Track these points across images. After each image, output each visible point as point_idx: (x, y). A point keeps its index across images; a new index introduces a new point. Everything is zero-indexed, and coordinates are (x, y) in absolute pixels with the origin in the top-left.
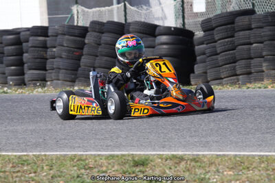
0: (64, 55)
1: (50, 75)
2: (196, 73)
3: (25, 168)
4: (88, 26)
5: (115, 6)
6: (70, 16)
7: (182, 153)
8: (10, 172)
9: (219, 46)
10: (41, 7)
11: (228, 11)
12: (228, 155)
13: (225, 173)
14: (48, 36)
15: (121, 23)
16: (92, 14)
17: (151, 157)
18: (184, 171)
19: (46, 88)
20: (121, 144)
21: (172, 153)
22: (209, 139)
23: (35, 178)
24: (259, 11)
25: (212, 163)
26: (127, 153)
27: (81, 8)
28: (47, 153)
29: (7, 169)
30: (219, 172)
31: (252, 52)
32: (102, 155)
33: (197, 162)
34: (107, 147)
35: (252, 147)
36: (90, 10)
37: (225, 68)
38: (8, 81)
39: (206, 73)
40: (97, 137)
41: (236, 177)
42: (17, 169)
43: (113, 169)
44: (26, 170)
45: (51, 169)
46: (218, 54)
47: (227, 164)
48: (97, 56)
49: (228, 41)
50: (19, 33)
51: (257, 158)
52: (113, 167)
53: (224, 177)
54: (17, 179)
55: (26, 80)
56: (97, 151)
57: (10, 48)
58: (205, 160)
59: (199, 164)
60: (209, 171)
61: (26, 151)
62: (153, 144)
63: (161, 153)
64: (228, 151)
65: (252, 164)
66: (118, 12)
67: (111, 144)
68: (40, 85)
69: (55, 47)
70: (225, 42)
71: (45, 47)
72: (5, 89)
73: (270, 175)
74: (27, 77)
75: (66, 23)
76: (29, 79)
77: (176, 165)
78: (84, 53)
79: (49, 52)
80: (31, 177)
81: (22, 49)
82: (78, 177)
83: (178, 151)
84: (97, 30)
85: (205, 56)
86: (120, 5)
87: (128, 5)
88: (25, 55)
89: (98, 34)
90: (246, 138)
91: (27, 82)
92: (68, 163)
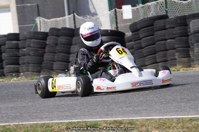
0: (32, 53)
1: (22, 68)
4: (48, 31)
5: (67, 17)
6: (34, 25)
7: (121, 119)
9: (143, 42)
10: (13, 19)
11: (149, 16)
12: (154, 119)
13: (153, 131)
14: (19, 40)
15: (72, 29)
16: (50, 23)
17: (99, 123)
19: (20, 78)
20: (77, 115)
21: (114, 119)
22: (140, 108)
24: (171, 16)
25: (143, 125)
26: (81, 120)
27: (42, 19)
28: (24, 123)
30: (148, 131)
31: (167, 45)
32: (64, 123)
33: (132, 124)
34: (67, 117)
35: (171, 112)
36: (49, 20)
37: (148, 58)
40: (59, 110)
46: (143, 48)
47: (154, 125)
48: (55, 53)
49: (150, 39)
51: (175, 120)
55: (5, 72)
56: (59, 120)
58: (138, 123)
59: (133, 126)
61: (8, 122)
62: (100, 113)
63: (106, 119)
64: (154, 116)
65: (171, 125)
66: (69, 21)
67: (70, 114)
68: (15, 75)
69: (24, 48)
70: (148, 39)
71: (17, 48)
74: (5, 70)
75: (32, 30)
76: (8, 71)
78: (46, 51)
79: (21, 52)
81: (1, 50)
83: (118, 118)
84: (55, 34)
85: (133, 50)
86: (70, 16)
87: (76, 15)
88: (3, 54)
89: (56, 37)
90: (167, 107)
91: (5, 74)
92: (39, 129)
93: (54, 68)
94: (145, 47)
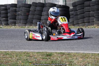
0: (22, 14)
1: (17, 21)
2: (70, 22)
3: (7, 56)
4: (31, 4)
7: (64, 52)
8: (2, 57)
9: (78, 12)
12: (81, 53)
13: (79, 59)
14: (17, 7)
17: (53, 53)
18: (64, 58)
19: (16, 26)
20: (42, 48)
21: (61, 51)
22: (74, 47)
23: (11, 60)
25: (75, 56)
26: (44, 51)
28: (16, 51)
29: (1, 56)
30: (77, 59)
31: (90, 14)
32: (35, 52)
33: (69, 55)
34: (37, 49)
35: (89, 50)
37: (81, 20)
38: (2, 23)
39: (73, 22)
40: (34, 45)
41: (83, 61)
42: (5, 56)
43: (39, 57)
44: (8, 57)
45: (17, 57)
47: (80, 56)
48: (34, 15)
49: (82, 11)
50: (6, 6)
51: (91, 54)
52: (39, 56)
53: (79, 61)
54: (5, 60)
55: (9, 23)
56: (33, 50)
57: (3, 11)
58: (72, 54)
59: (70, 56)
60: (73, 59)
61: (8, 50)
62: (54, 48)
63: (57, 51)
64: (80, 51)
65: (89, 56)
67: (39, 48)
68: (14, 25)
69: (19, 11)
70: (81, 11)
71: (16, 11)
72: (1, 26)
73: (96, 60)
74: (9, 22)
75: (23, 3)
76: (10, 23)
77: (62, 56)
78: (30, 14)
79: (17, 13)
80: (10, 60)
81: (7, 12)
82: (27, 60)
83: (62, 51)
84: (35, 6)
85: (73, 16)
88: (9, 14)
89: (35, 7)
90: (87, 47)
91: (9, 24)
92: (23, 55)
93: (33, 23)
94: (79, 15)
